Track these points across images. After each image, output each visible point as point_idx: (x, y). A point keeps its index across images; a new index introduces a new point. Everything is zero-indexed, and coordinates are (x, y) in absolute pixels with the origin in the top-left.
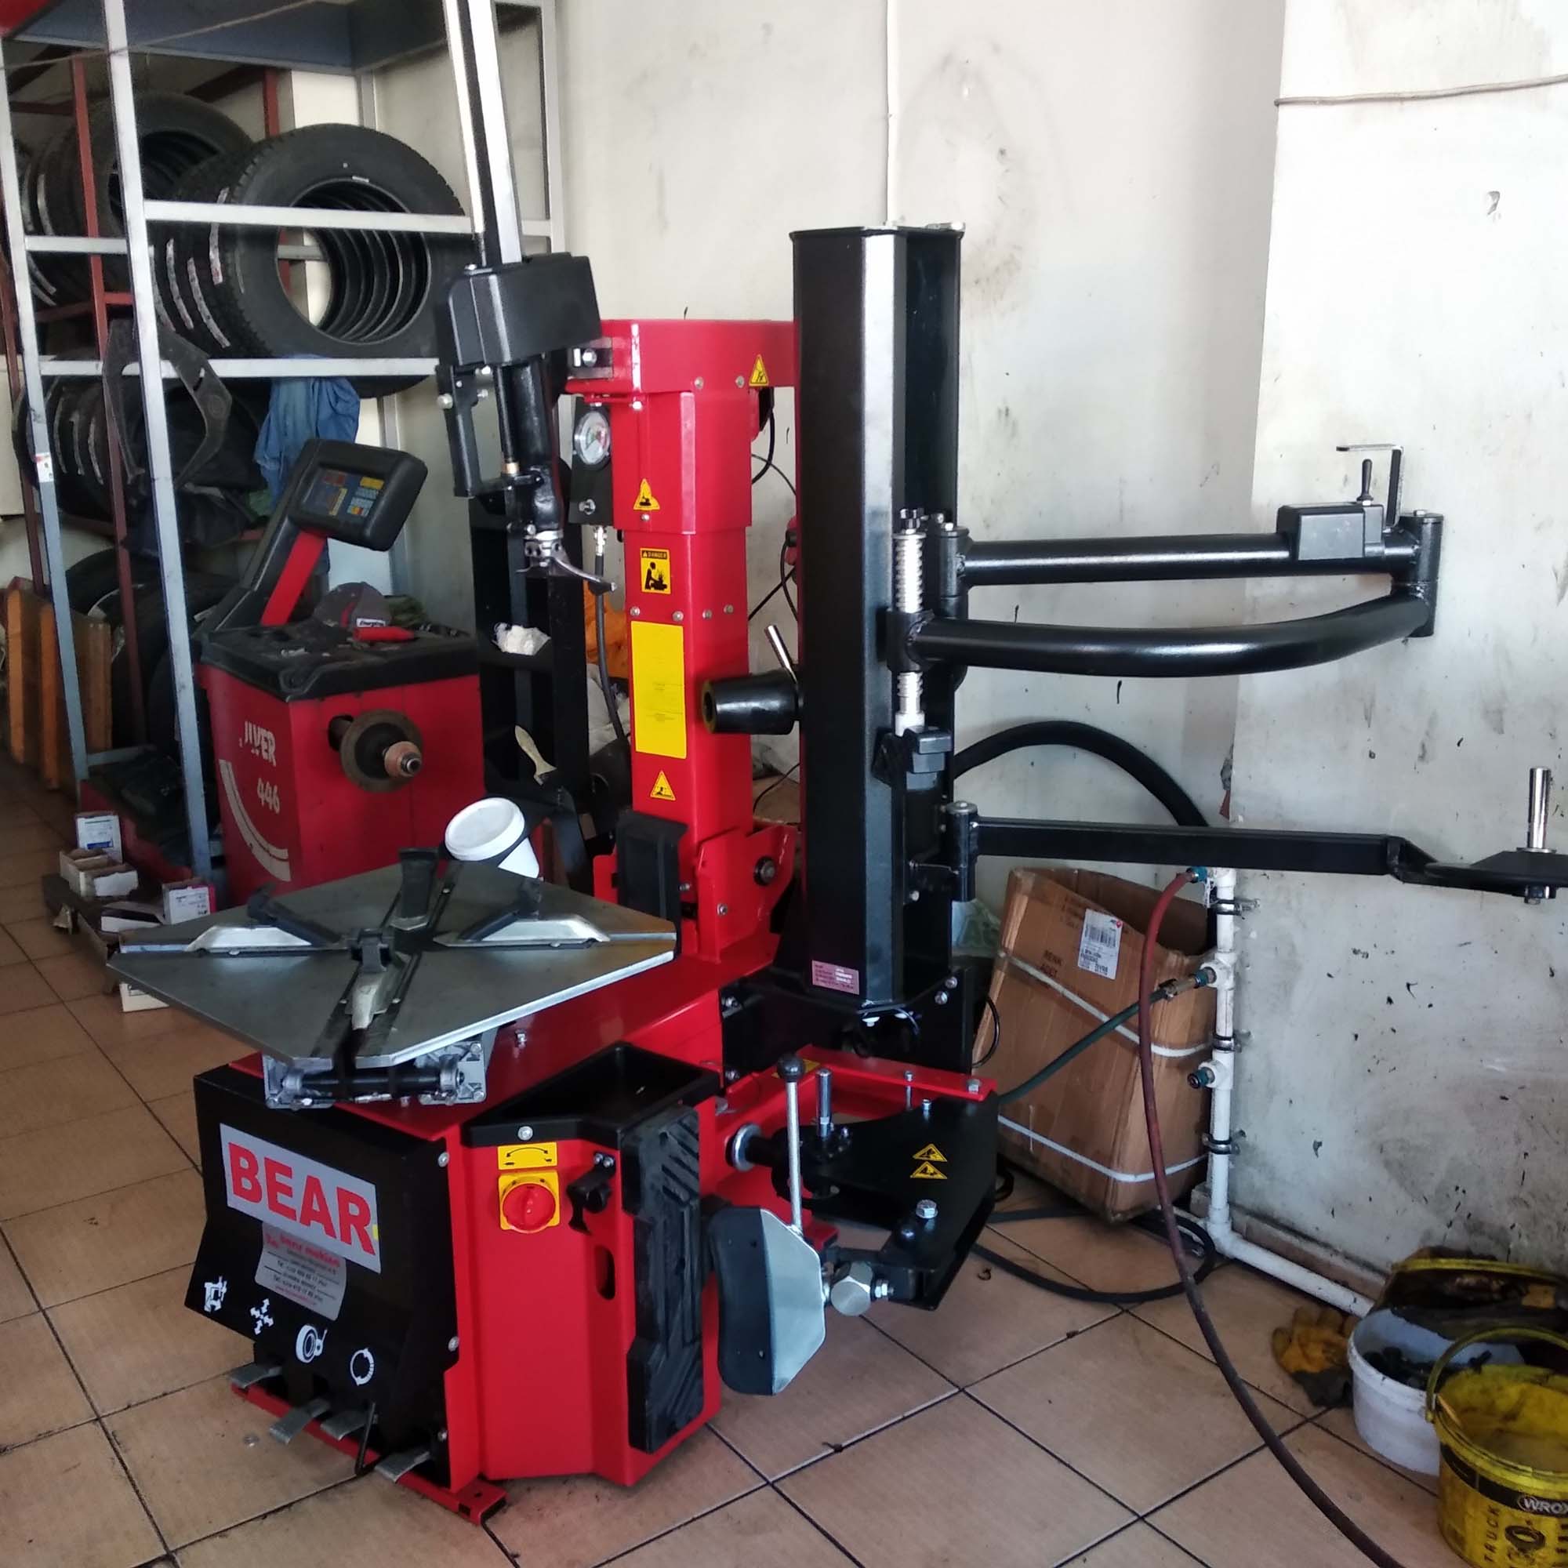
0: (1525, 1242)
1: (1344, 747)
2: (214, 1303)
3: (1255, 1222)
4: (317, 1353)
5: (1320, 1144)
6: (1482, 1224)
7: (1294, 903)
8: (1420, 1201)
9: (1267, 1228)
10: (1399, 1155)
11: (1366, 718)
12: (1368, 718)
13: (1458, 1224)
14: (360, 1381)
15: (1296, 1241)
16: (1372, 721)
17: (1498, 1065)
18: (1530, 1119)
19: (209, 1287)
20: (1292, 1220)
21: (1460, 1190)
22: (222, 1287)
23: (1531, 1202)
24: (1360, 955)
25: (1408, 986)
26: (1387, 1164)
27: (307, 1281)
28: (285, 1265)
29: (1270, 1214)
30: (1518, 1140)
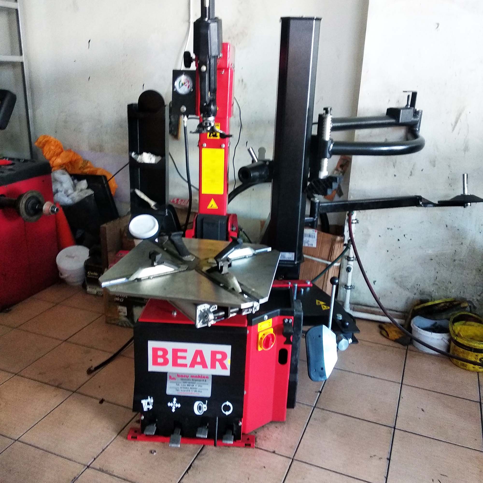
0: (437, 294)
1: (386, 175)
2: (148, 407)
3: (356, 306)
4: (205, 410)
5: (375, 281)
6: (424, 292)
7: (369, 218)
8: (406, 290)
9: (360, 307)
10: (400, 280)
11: (393, 165)
12: (394, 166)
13: (418, 293)
14: (227, 413)
15: (369, 308)
16: (395, 167)
17: (430, 252)
18: (439, 264)
19: (144, 402)
20: (366, 303)
21: (418, 285)
22: (151, 400)
23: (438, 284)
24: (390, 230)
25: (404, 236)
26: (397, 283)
27: (193, 387)
28: (180, 384)
29: (359, 303)
30: (435, 269)
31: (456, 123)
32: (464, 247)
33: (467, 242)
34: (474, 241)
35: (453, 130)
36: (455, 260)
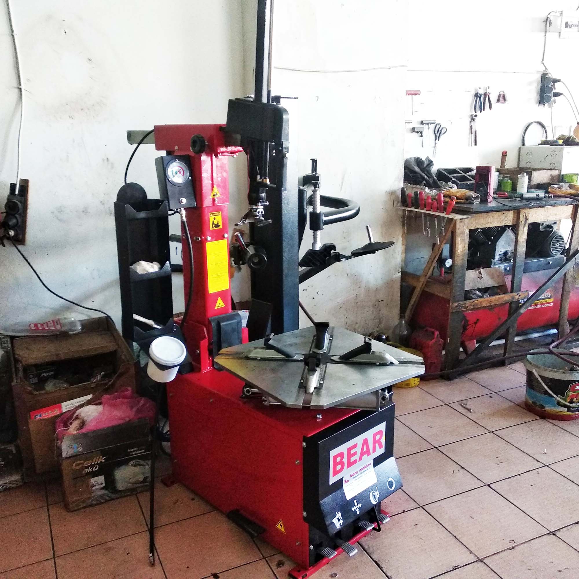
2: (340, 522)
4: (378, 497)
17: (338, 302)
18: (346, 310)
19: (335, 520)
22: (339, 515)
24: (305, 291)
25: (317, 292)
30: (344, 315)
31: (342, 183)
32: (362, 290)
33: (363, 285)
34: (368, 282)
35: (341, 190)
36: (357, 303)
